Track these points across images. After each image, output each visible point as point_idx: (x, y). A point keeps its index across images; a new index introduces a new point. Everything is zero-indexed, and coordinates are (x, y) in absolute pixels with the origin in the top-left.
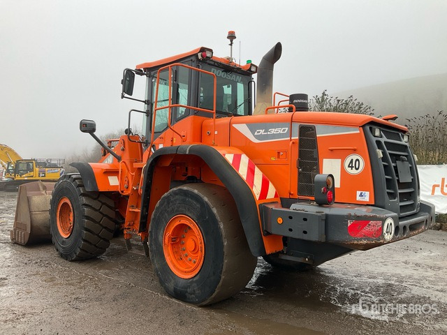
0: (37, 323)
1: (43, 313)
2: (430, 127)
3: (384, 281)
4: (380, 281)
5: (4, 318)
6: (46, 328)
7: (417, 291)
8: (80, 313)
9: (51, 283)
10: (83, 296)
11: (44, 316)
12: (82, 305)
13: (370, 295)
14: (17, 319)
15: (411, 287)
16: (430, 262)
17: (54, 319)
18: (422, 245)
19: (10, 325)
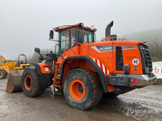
0: (12, 117)
1: (14, 114)
2: (152, 49)
3: (132, 103)
4: (131, 103)
5: (1, 116)
6: (15, 119)
7: (143, 106)
8: (27, 114)
9: (17, 104)
10: (28, 108)
11: (15, 115)
12: (27, 111)
13: (127, 107)
14: (5, 116)
15: (141, 104)
16: (149, 96)
17: (18, 116)
18: (148, 90)
19: (3, 118)
